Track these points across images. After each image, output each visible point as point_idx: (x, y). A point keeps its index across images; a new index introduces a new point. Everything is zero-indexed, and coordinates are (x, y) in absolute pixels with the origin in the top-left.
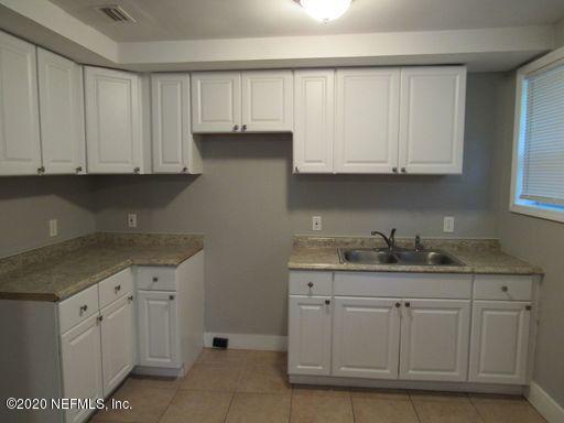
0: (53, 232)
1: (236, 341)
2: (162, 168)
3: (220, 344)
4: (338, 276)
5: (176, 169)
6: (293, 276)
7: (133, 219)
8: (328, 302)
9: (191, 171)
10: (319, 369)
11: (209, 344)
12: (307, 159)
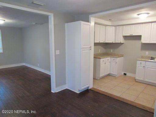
0: (100, 51)
1: (128, 74)
2: (117, 42)
3: (125, 74)
4: (147, 62)
5: (119, 42)
6: (138, 61)
7: (112, 51)
8: (144, 67)
9: (122, 42)
10: (141, 79)
11: (123, 74)
12: (144, 40)
